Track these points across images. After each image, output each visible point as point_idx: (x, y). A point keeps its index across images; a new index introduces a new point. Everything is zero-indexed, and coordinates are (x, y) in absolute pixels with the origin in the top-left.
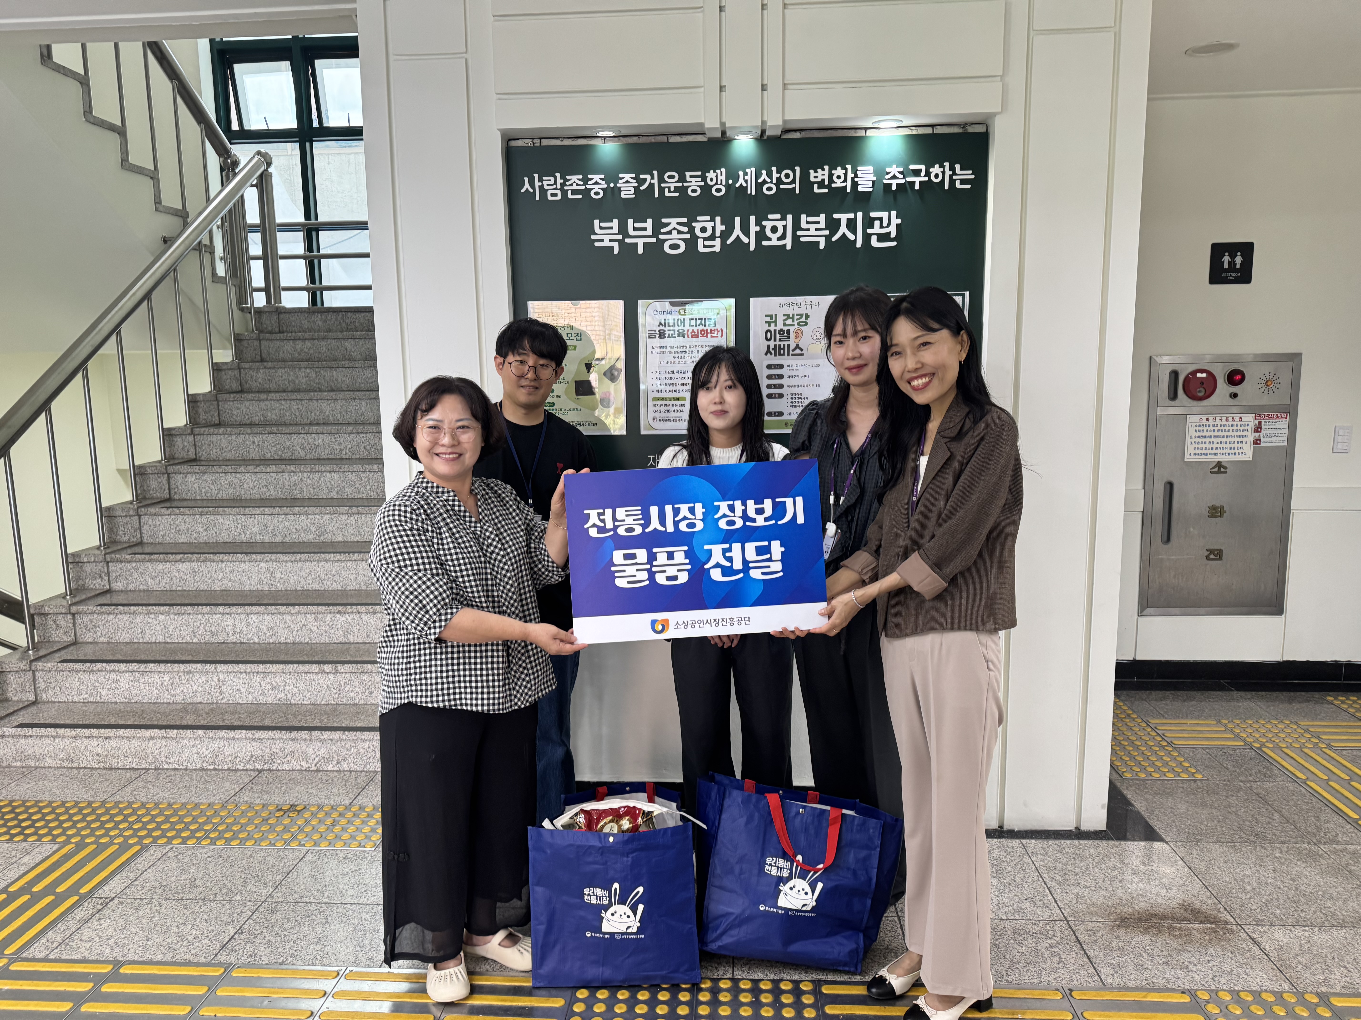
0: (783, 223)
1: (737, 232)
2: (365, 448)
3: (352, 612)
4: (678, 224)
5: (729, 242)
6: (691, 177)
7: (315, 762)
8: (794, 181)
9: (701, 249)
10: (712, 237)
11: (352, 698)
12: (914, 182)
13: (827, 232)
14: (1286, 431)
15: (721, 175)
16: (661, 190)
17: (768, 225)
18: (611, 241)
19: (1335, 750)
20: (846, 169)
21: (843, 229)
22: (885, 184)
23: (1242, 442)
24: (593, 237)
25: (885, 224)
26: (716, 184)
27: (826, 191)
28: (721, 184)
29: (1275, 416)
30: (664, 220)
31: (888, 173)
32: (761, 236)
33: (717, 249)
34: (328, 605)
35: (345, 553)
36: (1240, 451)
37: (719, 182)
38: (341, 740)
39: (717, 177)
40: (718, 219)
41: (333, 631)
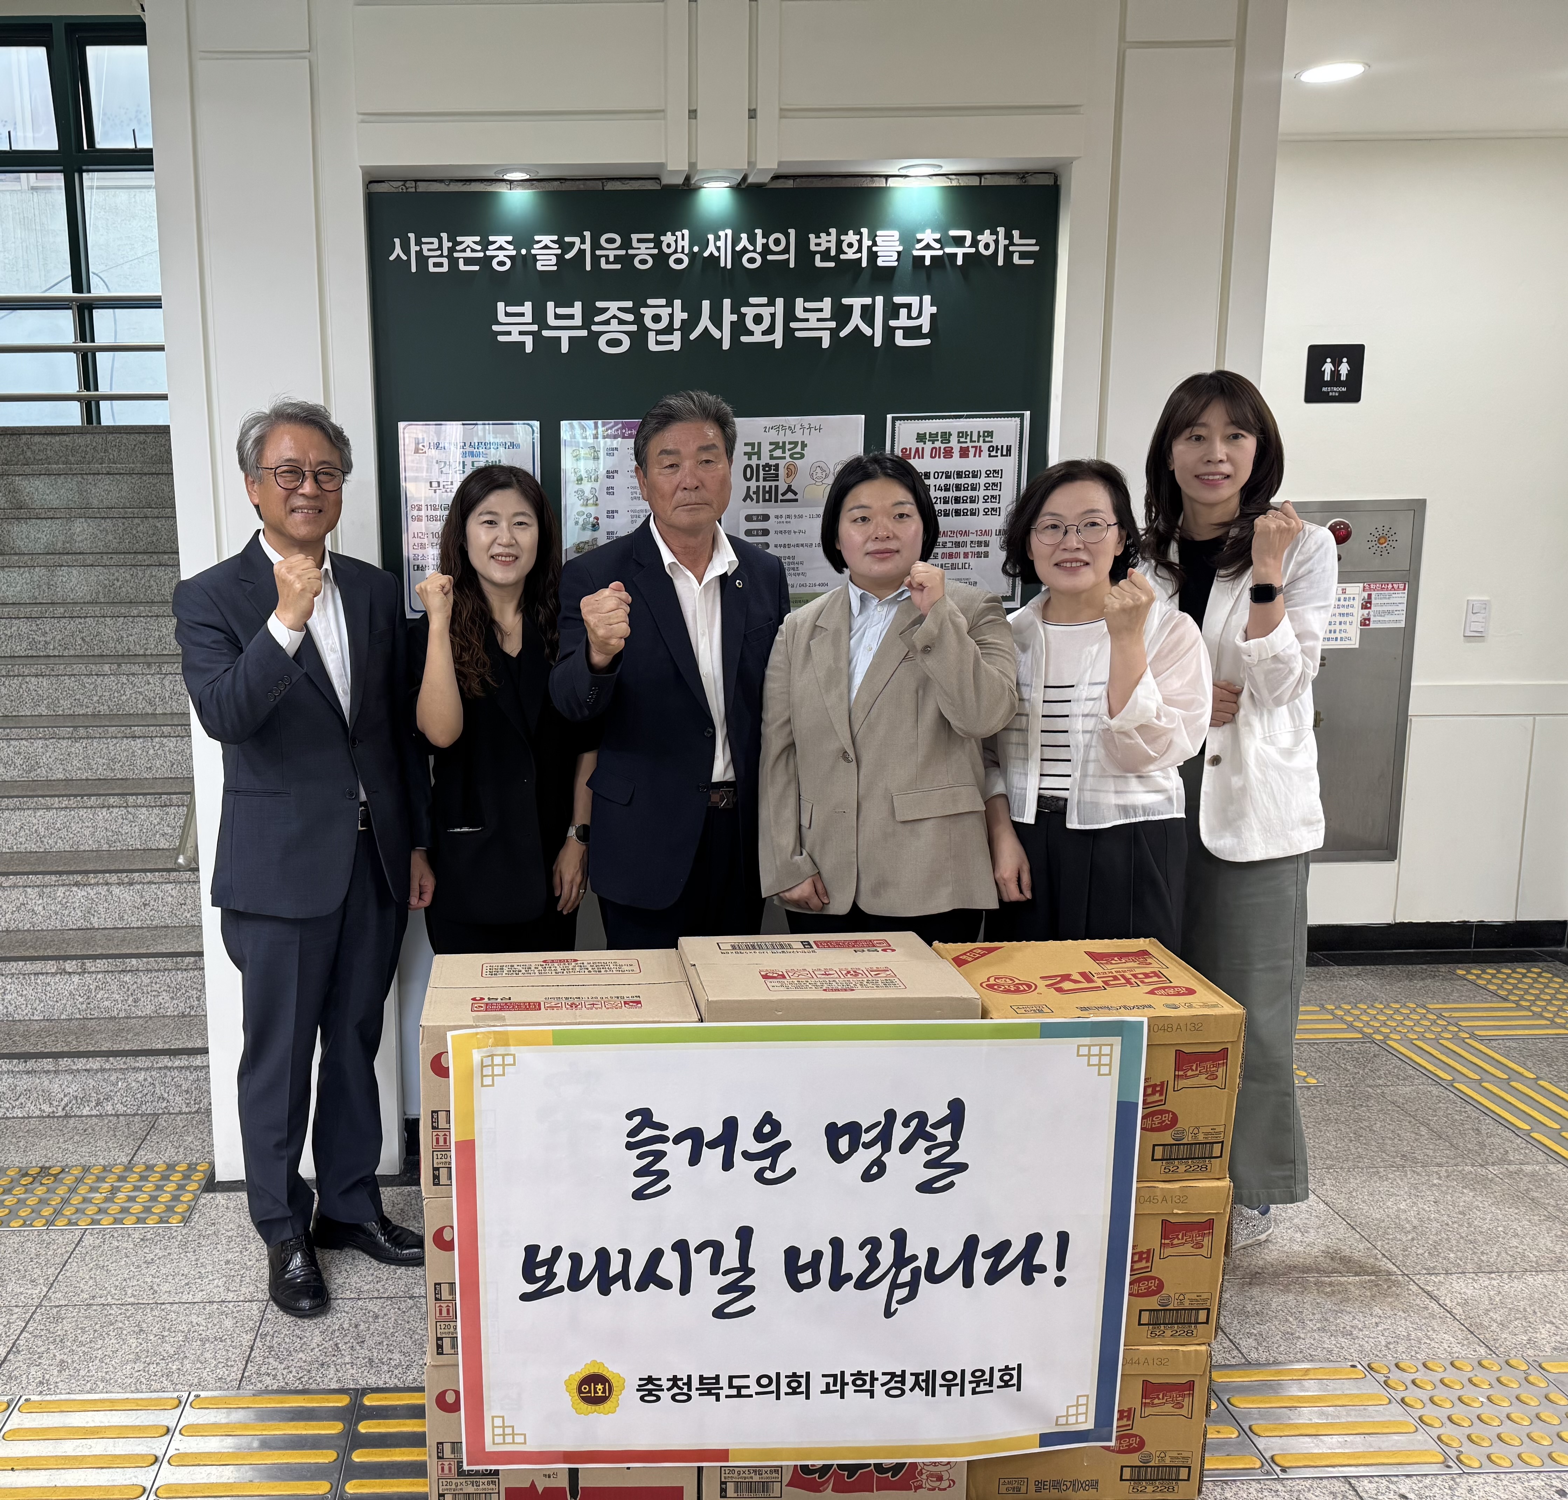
0: (771, 309)
1: (705, 321)
2: (83, 639)
3: (97, 884)
4: (619, 309)
5: (693, 337)
6: (639, 241)
7: (63, 1103)
8: (786, 250)
9: (653, 347)
10: (669, 330)
11: (107, 1010)
12: (956, 255)
13: (833, 324)
14: (1404, 607)
15: (683, 239)
16: (596, 260)
17: (749, 312)
18: (521, 333)
19: (1481, 1040)
20: (861, 234)
21: (856, 320)
22: (915, 257)
23: (1345, 623)
24: (495, 328)
25: (914, 313)
26: (676, 252)
27: (832, 264)
28: (683, 252)
29: (1390, 586)
30: (600, 304)
31: (919, 241)
32: (739, 328)
33: (676, 347)
34: (60, 873)
35: (76, 796)
36: (1343, 635)
37: (680, 250)
38: (103, 1070)
39: (676, 241)
40: (678, 303)
41: (67, 912)
